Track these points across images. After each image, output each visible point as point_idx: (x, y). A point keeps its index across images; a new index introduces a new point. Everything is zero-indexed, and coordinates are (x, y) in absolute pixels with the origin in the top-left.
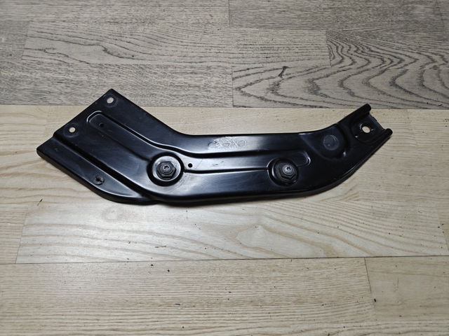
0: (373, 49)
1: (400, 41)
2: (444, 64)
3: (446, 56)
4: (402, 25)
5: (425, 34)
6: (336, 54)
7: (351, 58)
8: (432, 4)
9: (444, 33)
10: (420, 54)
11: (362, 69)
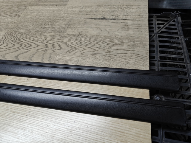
0: (21, 40)
1: (38, 37)
2: (51, 49)
3: (56, 44)
4: (45, 30)
5: (53, 34)
6: (2, 41)
7: (7, 43)
8: (68, 20)
9: (64, 33)
10: (43, 43)
11: (7, 49)
